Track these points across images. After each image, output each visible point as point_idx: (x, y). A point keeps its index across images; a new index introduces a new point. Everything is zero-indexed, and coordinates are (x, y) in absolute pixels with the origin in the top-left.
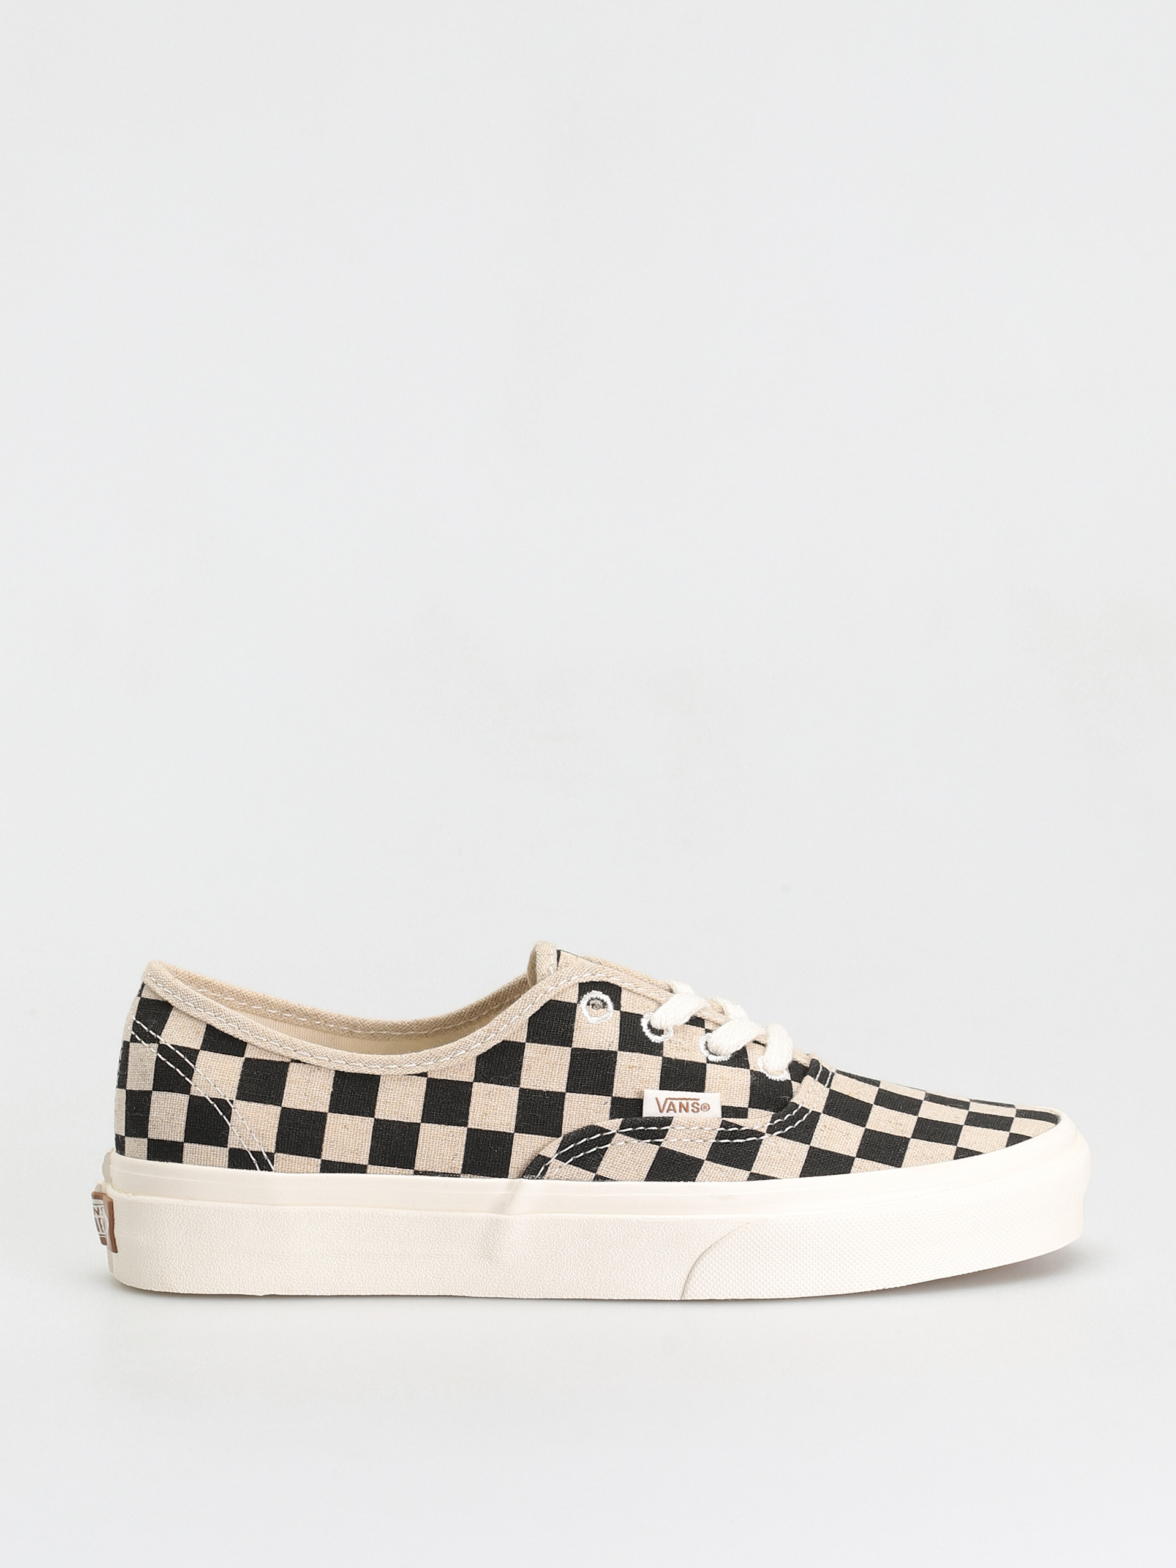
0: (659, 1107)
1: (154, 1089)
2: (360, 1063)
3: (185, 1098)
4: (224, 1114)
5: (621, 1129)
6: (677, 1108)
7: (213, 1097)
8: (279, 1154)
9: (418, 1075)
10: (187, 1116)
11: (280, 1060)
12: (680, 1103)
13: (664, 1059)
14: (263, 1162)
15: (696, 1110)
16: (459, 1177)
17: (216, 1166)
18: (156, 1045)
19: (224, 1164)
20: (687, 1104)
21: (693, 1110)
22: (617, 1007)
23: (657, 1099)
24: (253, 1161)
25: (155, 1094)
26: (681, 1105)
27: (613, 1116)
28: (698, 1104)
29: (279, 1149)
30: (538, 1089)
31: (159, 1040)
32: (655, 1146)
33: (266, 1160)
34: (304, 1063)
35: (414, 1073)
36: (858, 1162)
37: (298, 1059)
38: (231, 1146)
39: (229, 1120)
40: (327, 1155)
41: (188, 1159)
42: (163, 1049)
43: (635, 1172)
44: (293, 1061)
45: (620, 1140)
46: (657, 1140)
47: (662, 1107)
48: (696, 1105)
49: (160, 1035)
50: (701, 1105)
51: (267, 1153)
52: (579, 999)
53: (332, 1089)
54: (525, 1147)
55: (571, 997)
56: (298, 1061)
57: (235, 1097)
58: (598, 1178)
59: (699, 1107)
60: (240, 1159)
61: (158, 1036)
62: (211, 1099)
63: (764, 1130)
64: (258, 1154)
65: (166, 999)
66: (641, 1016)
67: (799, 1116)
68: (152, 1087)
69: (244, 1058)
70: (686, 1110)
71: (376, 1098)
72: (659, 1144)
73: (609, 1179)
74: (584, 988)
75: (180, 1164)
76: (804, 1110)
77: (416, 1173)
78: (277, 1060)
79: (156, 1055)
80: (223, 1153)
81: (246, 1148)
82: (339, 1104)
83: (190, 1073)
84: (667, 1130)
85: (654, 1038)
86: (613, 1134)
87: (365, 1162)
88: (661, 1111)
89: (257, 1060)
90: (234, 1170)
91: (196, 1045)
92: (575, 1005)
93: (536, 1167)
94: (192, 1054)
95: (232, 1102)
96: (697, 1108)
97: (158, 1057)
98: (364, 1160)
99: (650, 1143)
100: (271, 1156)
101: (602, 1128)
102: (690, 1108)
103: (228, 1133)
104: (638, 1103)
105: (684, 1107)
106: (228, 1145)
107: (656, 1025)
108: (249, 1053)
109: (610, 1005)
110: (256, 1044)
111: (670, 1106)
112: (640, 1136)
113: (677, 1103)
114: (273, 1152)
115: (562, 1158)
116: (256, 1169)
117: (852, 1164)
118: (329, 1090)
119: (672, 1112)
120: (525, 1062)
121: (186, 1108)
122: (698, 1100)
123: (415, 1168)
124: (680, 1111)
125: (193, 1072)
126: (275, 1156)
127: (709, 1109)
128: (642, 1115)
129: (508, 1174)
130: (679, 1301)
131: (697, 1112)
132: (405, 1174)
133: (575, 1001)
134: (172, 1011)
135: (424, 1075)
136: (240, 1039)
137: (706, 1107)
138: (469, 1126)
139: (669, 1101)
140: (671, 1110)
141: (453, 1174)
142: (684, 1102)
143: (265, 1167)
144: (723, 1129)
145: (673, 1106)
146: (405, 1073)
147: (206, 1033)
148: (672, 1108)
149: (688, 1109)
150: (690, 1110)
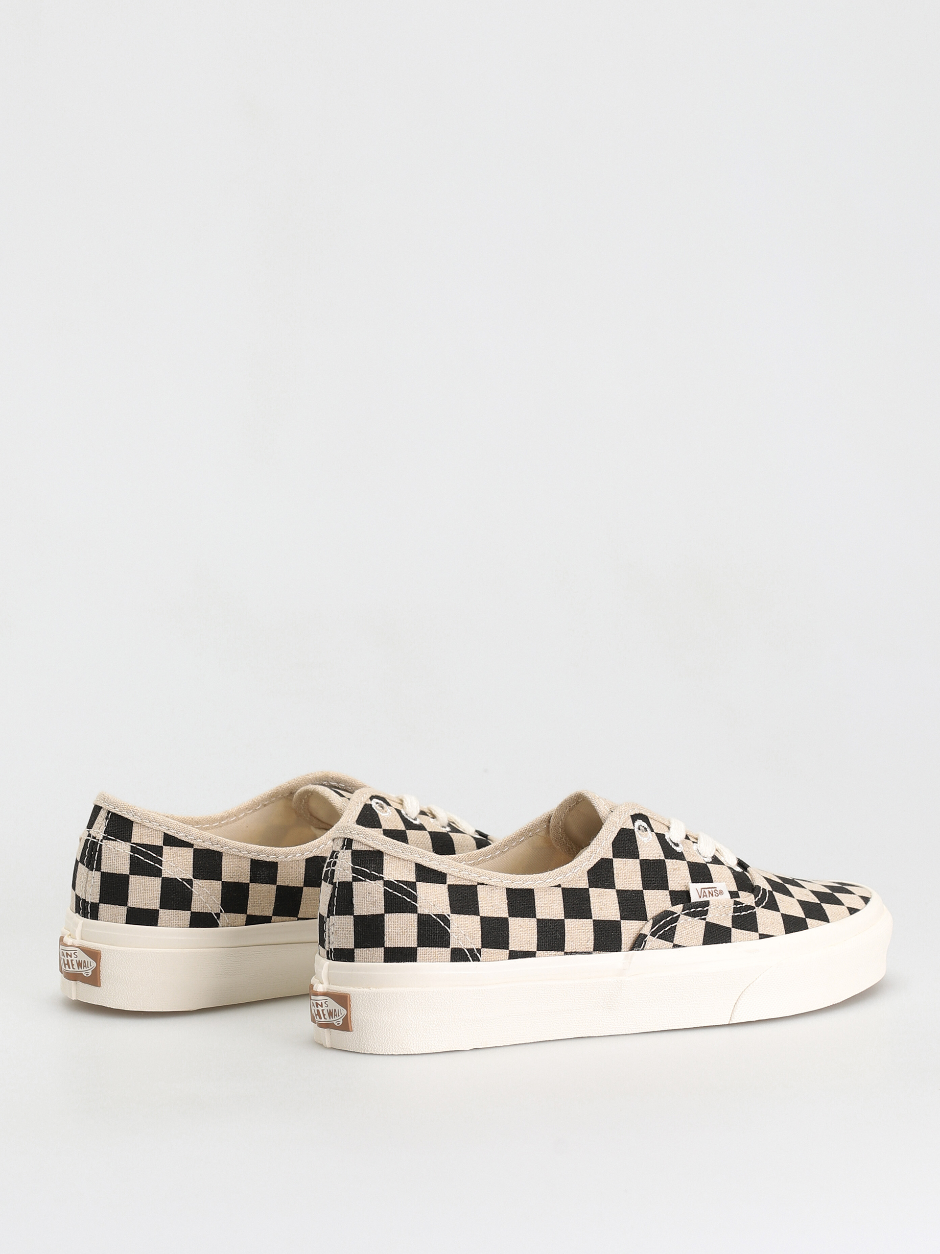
1: (386, 912)
2: (521, 882)
3: (414, 917)
4: (445, 925)
5: (683, 911)
6: (708, 895)
7: (435, 913)
8: (484, 949)
9: (555, 886)
10: (418, 928)
11: (470, 884)
13: (688, 862)
14: (474, 955)
15: (717, 895)
16: (592, 954)
17: (442, 962)
18: (382, 882)
19: (447, 959)
22: (652, 830)
23: (695, 889)
24: (467, 955)
25: (387, 916)
26: (707, 892)
27: (674, 903)
29: (484, 945)
30: (626, 889)
31: (383, 877)
32: (702, 921)
33: (476, 954)
34: (486, 885)
35: (554, 885)
36: (808, 921)
37: (483, 882)
38: (453, 947)
39: (449, 928)
40: (513, 946)
41: (421, 959)
42: (387, 883)
43: (695, 940)
44: (479, 884)
45: (683, 919)
46: (703, 917)
47: (700, 895)
49: (382, 874)
50: (719, 891)
51: (477, 949)
52: (634, 826)
53: (507, 901)
54: (630, 929)
56: (483, 884)
57: (450, 912)
58: (675, 946)
59: (718, 893)
60: (459, 955)
61: (381, 875)
62: (434, 915)
63: (753, 905)
64: (471, 951)
65: (378, 848)
66: (665, 835)
67: (764, 894)
68: (383, 911)
69: (447, 885)
71: (535, 905)
72: (704, 919)
73: (681, 946)
74: (634, 819)
75: (415, 963)
76: (765, 891)
77: (566, 953)
78: (468, 884)
79: (383, 888)
80: (446, 952)
81: (462, 946)
82: (514, 911)
83: (415, 899)
84: (708, 909)
85: (677, 849)
86: (679, 915)
87: (535, 949)
89: (456, 885)
90: (455, 963)
91: (412, 879)
92: (633, 830)
93: (639, 943)
94: (413, 885)
95: (449, 915)
97: (385, 889)
98: (534, 948)
99: (700, 919)
100: (479, 950)
101: (672, 912)
102: (714, 894)
103: (449, 937)
104: (687, 893)
105: (711, 893)
106: (450, 946)
107: (674, 840)
108: (450, 881)
109: (648, 829)
110: (454, 874)
111: (704, 894)
112: (693, 915)
113: (705, 891)
114: (480, 948)
115: (653, 934)
116: (470, 961)
117: (806, 923)
118: (505, 901)
119: (706, 897)
120: (615, 872)
121: (416, 923)
122: (715, 888)
123: (565, 951)
124: (710, 896)
125: (417, 898)
126: (482, 950)
127: (723, 894)
128: (690, 901)
129: (621, 949)
130: (727, 1025)
131: (718, 896)
132: (559, 955)
133: (632, 828)
134: (384, 857)
135: (559, 886)
136: (443, 872)
137: (721, 892)
138: (594, 919)
141: (588, 952)
143: (476, 959)
144: (735, 906)
146: (549, 885)
147: (416, 870)
150: (714, 895)
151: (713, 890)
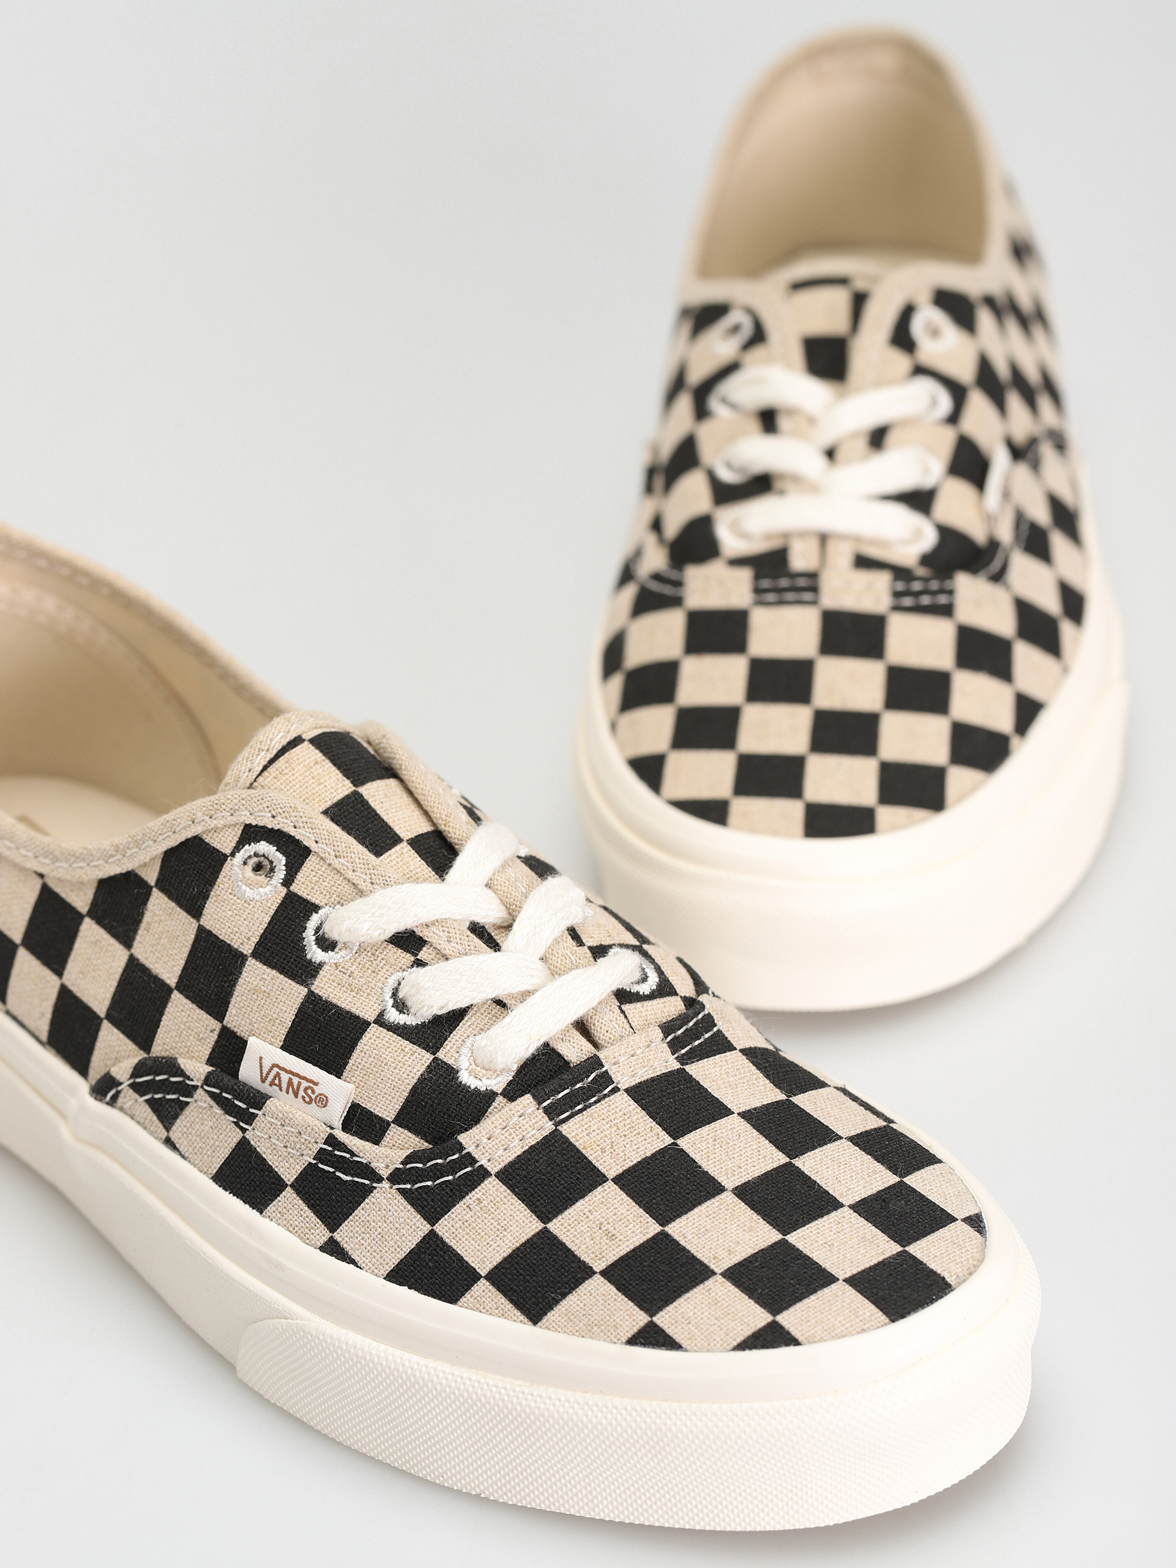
0: (262, 1076)
5: (207, 1083)
6: (284, 1086)
9: (34, 873)
12: (290, 1079)
13: (311, 993)
15: (307, 1099)
16: (43, 1046)
20: (299, 1084)
21: (303, 1097)
22: (287, 882)
23: (261, 1058)
26: (290, 1083)
27: (208, 1059)
28: (313, 1092)
30: (148, 966)
32: (237, 1131)
35: (31, 868)
36: (483, 1287)
43: (206, 1159)
45: (202, 1100)
46: (241, 1124)
47: (264, 1075)
48: (309, 1091)
50: (316, 1094)
52: (237, 848)
54: (111, 1048)
55: (224, 842)
59: (313, 1096)
63: (385, 1173)
66: (316, 908)
67: (453, 1168)
70: (296, 1095)
72: (242, 1130)
73: (179, 1150)
74: (251, 834)
76: (470, 1159)
84: (258, 1114)
85: (315, 954)
86: (196, 1088)
88: (263, 1081)
92: (225, 857)
93: (107, 1087)
96: (310, 1097)
99: (233, 1123)
102: (301, 1093)
105: (293, 1088)
107: (332, 931)
109: (281, 873)
111: (275, 1078)
112: (228, 1108)
113: (285, 1077)
115: (137, 1088)
117: (468, 1287)
119: (277, 1088)
120: (145, 921)
122: (316, 1084)
124: (287, 1092)
127: (325, 1106)
128: (236, 1077)
129: (86, 1075)
133: (228, 851)
135: (41, 876)
137: (323, 1101)
138: (64, 981)
139: (276, 1070)
140: (275, 1085)
141: (37, 1037)
142: (296, 1080)
144: (329, 1147)
145: (280, 1081)
148: (277, 1082)
149: (298, 1093)
150: (300, 1096)
151: (305, 1084)
